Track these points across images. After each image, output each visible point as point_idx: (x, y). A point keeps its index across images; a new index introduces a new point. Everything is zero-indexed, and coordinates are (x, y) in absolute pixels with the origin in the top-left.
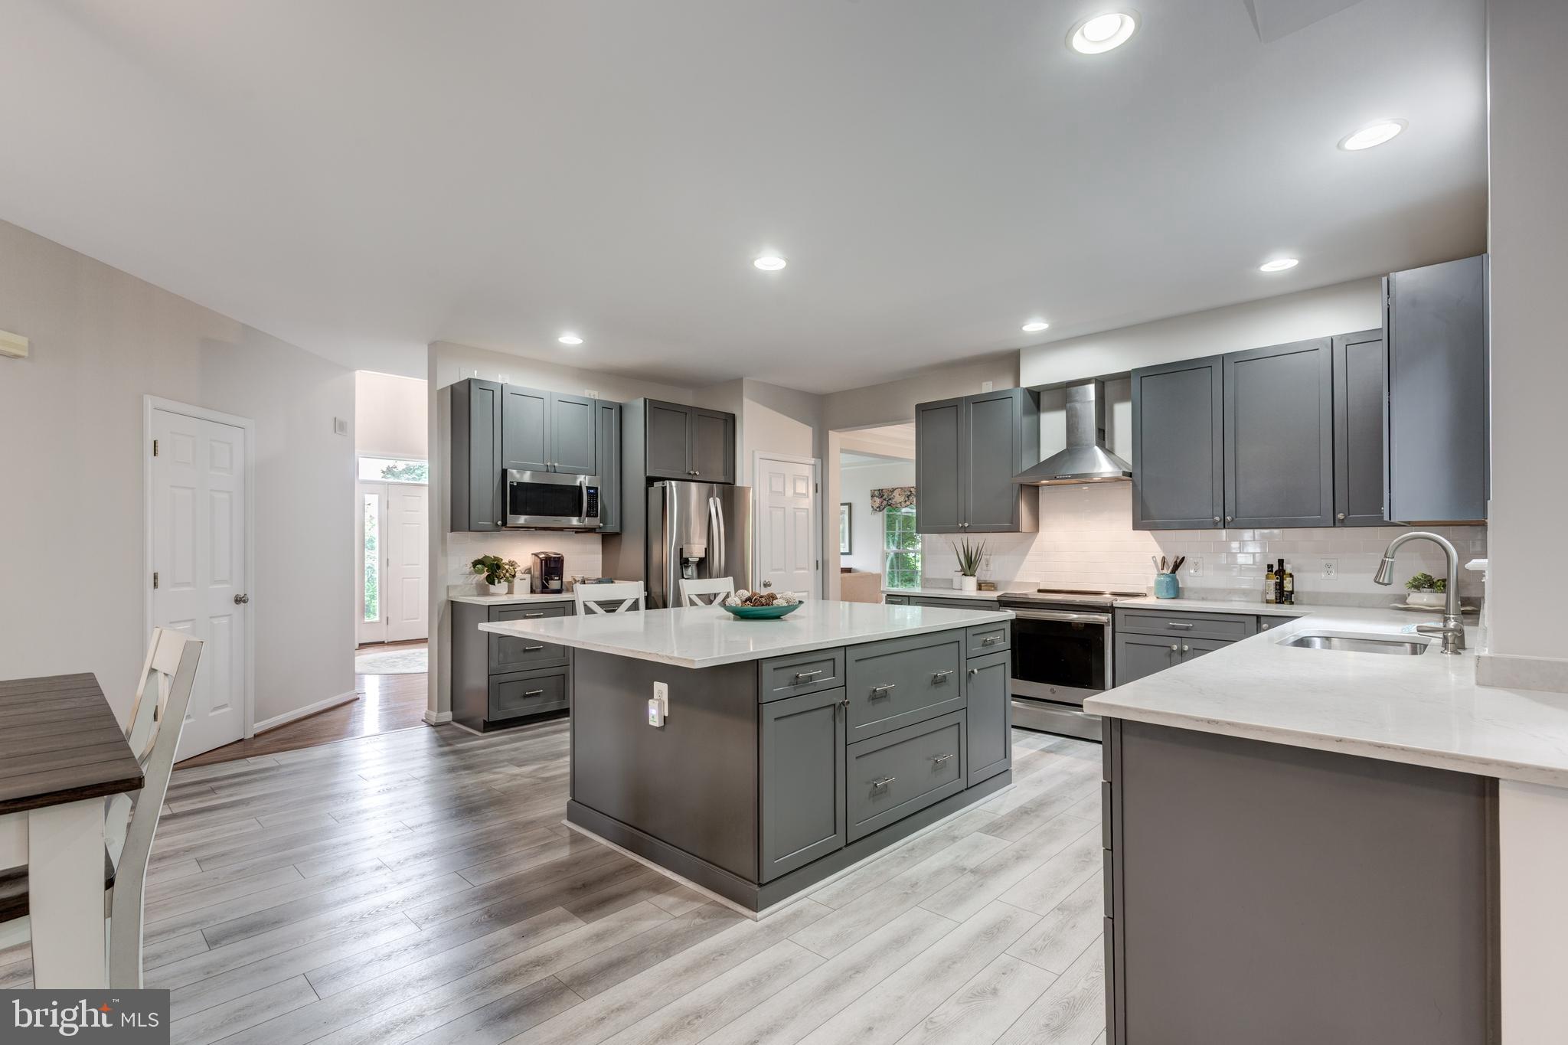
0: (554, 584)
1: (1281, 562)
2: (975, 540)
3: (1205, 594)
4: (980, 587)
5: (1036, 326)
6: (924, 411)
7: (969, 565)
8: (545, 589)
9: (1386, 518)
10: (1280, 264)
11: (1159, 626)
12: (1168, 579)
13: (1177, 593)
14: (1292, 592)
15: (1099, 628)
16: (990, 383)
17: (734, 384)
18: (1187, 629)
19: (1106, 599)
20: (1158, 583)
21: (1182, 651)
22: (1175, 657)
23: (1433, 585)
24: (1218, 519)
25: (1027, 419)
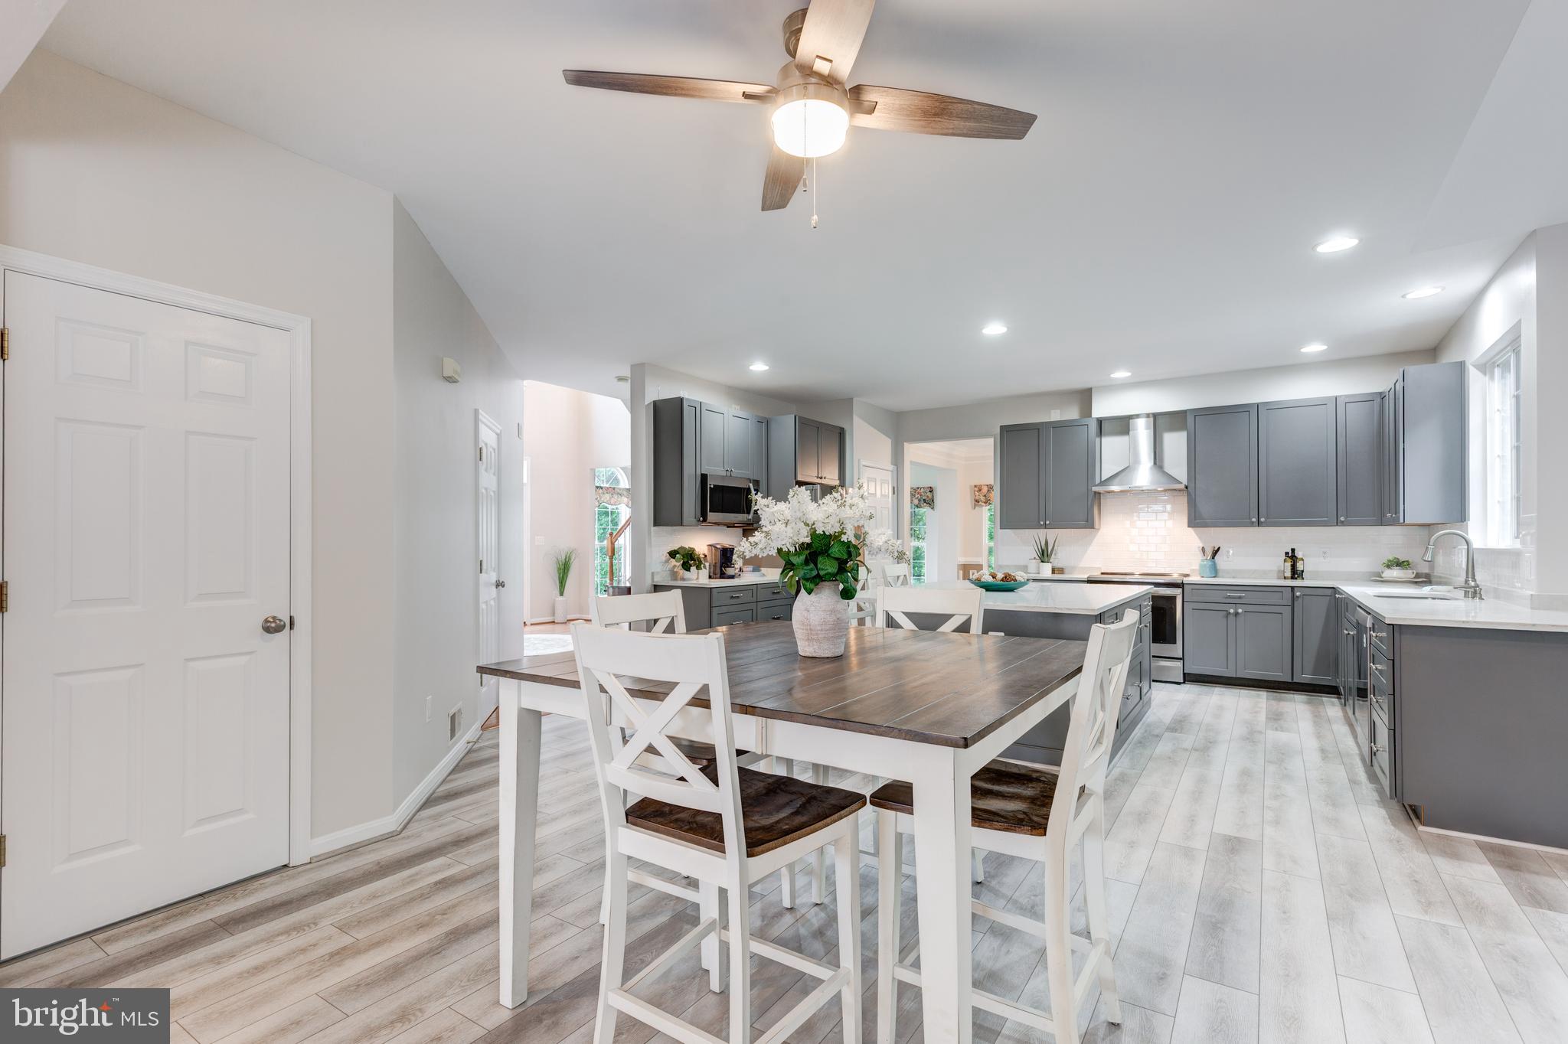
0: (730, 571)
1: (1293, 550)
2: (1051, 534)
3: (1234, 574)
4: (1053, 572)
5: (1121, 374)
6: (1009, 434)
7: (1044, 555)
8: (723, 576)
9: (1402, 521)
10: (1314, 348)
11: (1217, 596)
12: (1210, 563)
13: (1215, 571)
14: (1303, 571)
15: (1173, 599)
16: (1059, 414)
17: (845, 403)
18: (1240, 597)
19: (1175, 577)
20: (1201, 566)
21: (1236, 614)
22: (1232, 619)
23: (1399, 564)
24: (1254, 520)
25: (1098, 440)
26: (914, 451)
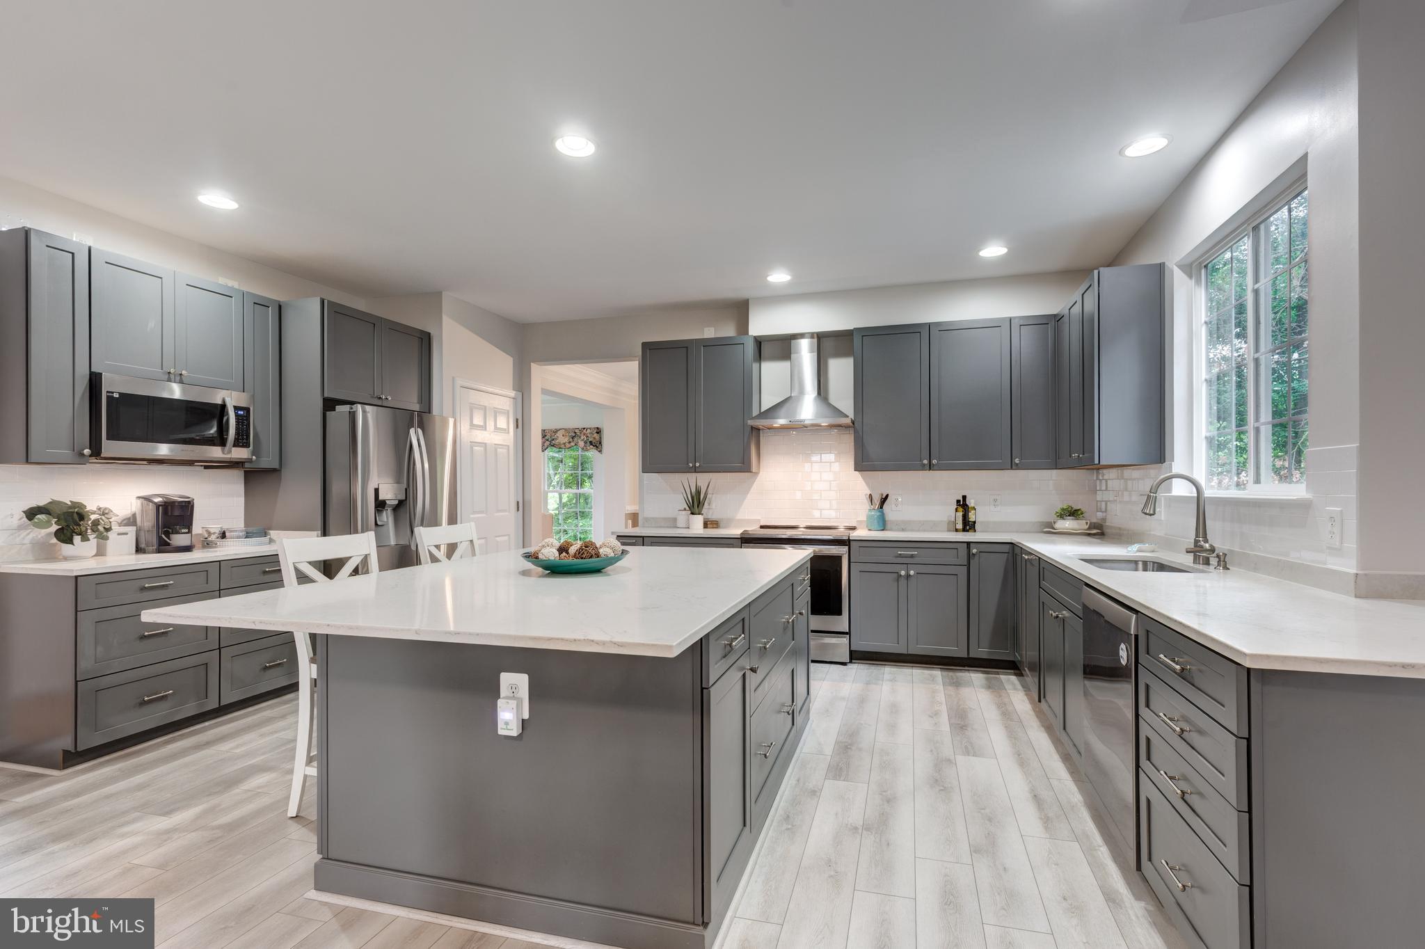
0: (179, 539)
1: (964, 497)
2: (702, 480)
3: (903, 527)
4: (706, 525)
5: (779, 277)
6: (653, 354)
7: (696, 503)
8: (163, 546)
9: (1096, 462)
10: (994, 251)
11: (888, 555)
12: (878, 514)
13: (883, 524)
14: (975, 522)
15: (838, 559)
16: (712, 329)
17: (431, 298)
18: (912, 556)
19: (841, 533)
20: (869, 517)
21: (908, 576)
22: (903, 582)
23: (1073, 513)
24: (926, 462)
25: (755, 366)
26: (547, 376)
